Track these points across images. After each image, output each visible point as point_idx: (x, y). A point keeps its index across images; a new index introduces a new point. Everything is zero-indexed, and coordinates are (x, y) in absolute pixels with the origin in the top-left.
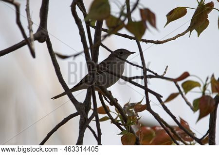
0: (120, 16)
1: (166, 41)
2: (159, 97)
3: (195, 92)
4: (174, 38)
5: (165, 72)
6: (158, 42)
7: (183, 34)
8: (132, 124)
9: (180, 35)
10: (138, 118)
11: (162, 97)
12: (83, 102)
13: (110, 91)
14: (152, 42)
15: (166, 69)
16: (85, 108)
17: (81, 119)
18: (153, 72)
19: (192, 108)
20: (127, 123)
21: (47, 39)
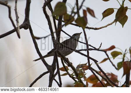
0: (72, 14)
1: (101, 28)
2: (96, 61)
3: (119, 58)
4: (106, 26)
5: (100, 47)
6: (96, 29)
7: (111, 24)
8: (81, 77)
9: (109, 25)
10: (85, 74)
11: (98, 62)
12: (51, 65)
13: (67, 58)
14: (93, 28)
15: (101, 45)
16: (52, 68)
17: (50, 75)
18: (93, 47)
19: (116, 68)
20: (79, 77)
21: (29, 27)
